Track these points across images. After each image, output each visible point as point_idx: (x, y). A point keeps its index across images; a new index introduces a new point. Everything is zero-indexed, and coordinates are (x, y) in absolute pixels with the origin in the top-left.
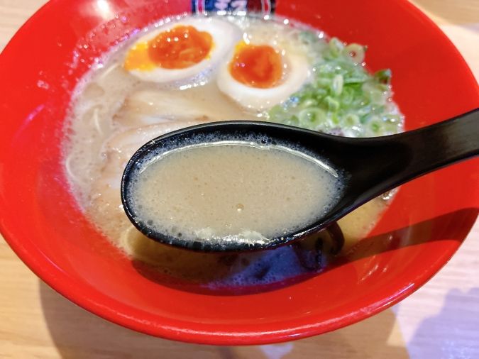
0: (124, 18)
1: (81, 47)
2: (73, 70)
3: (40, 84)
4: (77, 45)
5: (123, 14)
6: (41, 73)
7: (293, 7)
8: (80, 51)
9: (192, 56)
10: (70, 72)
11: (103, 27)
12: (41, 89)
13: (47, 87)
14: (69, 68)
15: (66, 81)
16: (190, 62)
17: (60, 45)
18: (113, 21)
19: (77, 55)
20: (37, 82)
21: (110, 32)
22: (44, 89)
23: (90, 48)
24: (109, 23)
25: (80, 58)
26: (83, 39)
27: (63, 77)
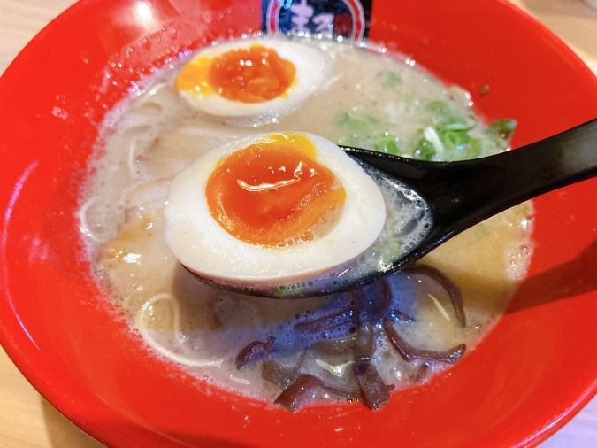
0: (172, 31)
1: (114, 65)
2: (102, 95)
3: (56, 111)
4: (109, 62)
5: (172, 24)
6: (58, 98)
7: (394, 28)
8: (112, 70)
9: (264, 89)
10: (98, 98)
11: (145, 41)
12: (57, 118)
13: (64, 116)
14: (96, 92)
15: (92, 110)
16: (259, 97)
17: (86, 61)
18: (158, 34)
19: (108, 76)
20: (53, 109)
21: (153, 48)
22: (61, 119)
23: (126, 67)
24: (153, 36)
25: (111, 80)
26: (117, 54)
27: (87, 104)
